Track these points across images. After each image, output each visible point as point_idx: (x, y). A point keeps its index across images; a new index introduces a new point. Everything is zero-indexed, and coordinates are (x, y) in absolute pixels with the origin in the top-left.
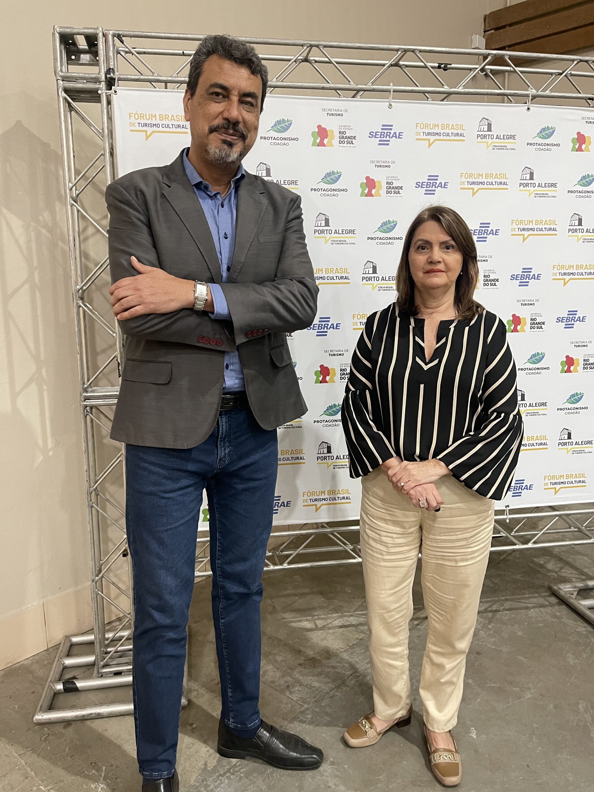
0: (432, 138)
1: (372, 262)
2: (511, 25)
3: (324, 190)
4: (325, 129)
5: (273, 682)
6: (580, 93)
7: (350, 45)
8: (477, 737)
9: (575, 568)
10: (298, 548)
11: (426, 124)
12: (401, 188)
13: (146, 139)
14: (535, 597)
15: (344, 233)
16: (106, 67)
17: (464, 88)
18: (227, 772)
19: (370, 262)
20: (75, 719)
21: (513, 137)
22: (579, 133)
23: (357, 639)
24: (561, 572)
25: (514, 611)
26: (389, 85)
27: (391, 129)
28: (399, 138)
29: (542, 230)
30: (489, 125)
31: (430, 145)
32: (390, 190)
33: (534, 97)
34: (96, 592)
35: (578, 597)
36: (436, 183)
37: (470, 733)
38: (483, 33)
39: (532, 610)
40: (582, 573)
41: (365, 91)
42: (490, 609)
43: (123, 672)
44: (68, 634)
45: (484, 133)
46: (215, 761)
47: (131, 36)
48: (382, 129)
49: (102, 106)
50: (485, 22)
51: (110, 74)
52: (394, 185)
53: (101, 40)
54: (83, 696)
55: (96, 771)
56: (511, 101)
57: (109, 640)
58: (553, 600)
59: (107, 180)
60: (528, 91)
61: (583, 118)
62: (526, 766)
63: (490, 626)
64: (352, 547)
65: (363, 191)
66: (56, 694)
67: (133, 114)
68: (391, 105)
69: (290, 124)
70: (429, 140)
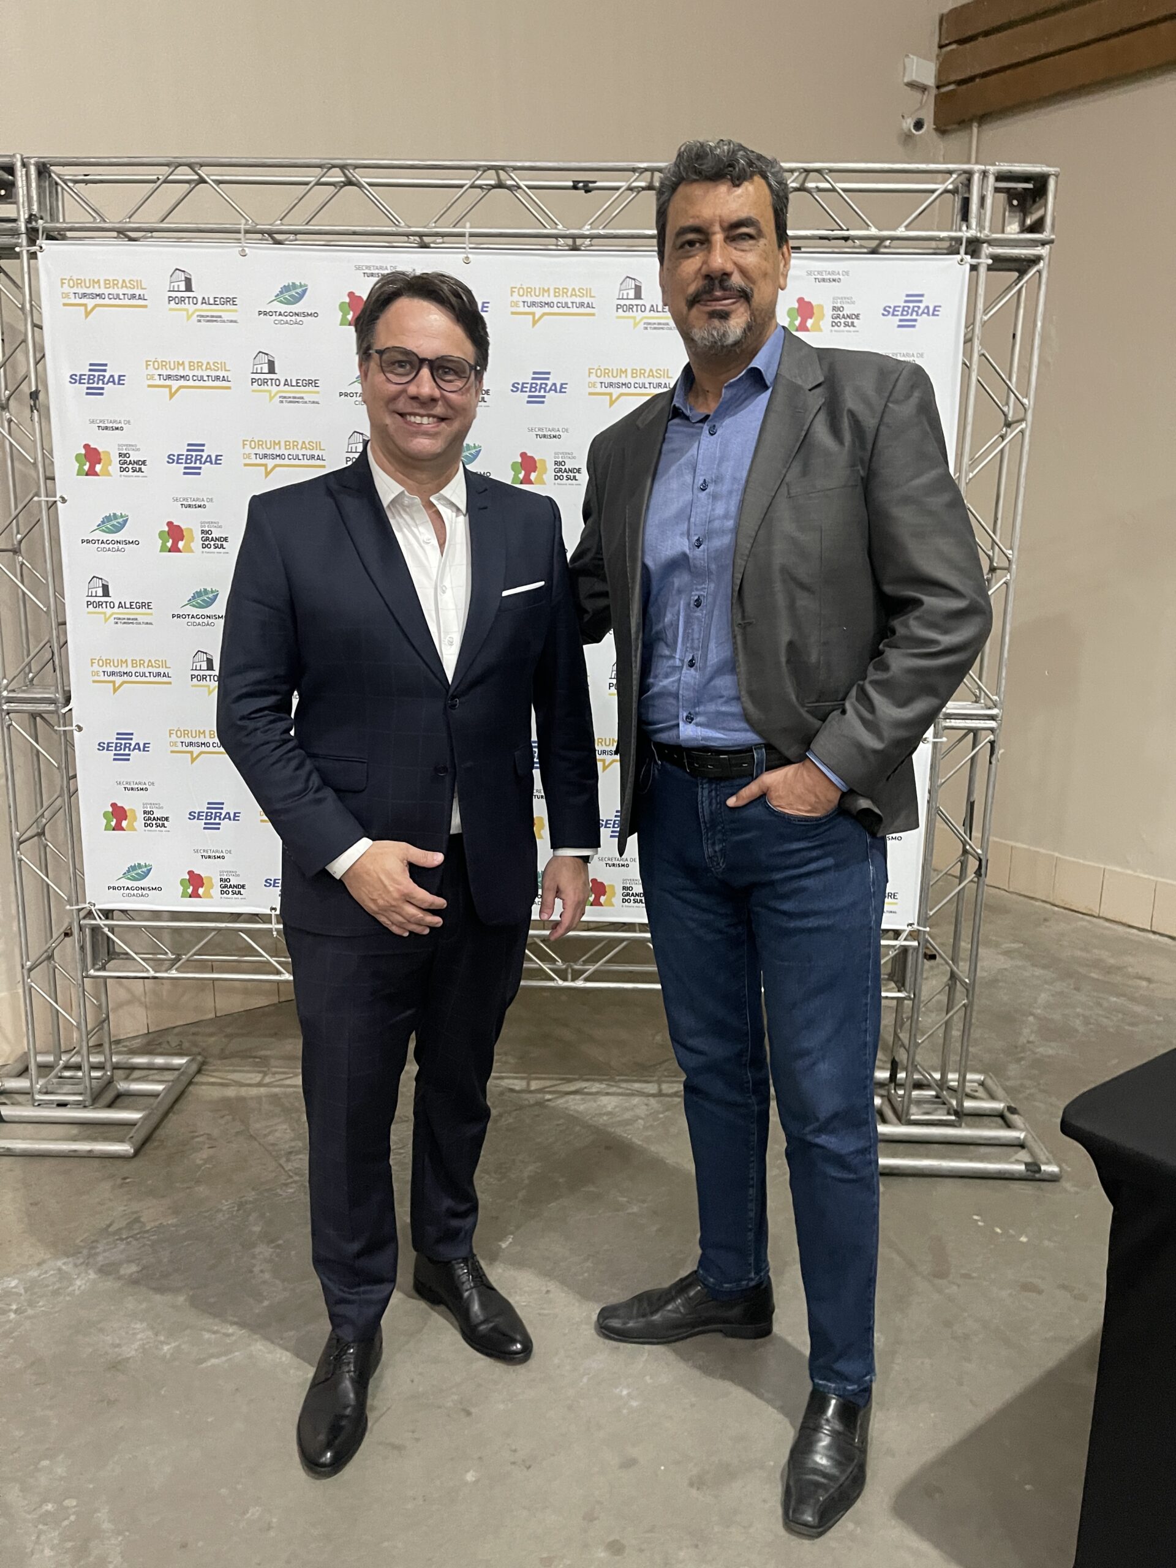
0: (538, 311)
2: (986, 34)
3: (361, 395)
4: (360, 298)
11: (527, 288)
12: (488, 392)
13: (86, 317)
16: (26, 212)
26: (464, 227)
28: (482, 311)
30: (637, 289)
31: (535, 322)
36: (546, 384)
38: (935, 49)
41: (443, 236)
45: (628, 302)
49: (22, 270)
50: (940, 28)
51: (32, 223)
53: (20, 172)
67: (65, 280)
68: (467, 258)
69: (305, 291)
70: (533, 314)
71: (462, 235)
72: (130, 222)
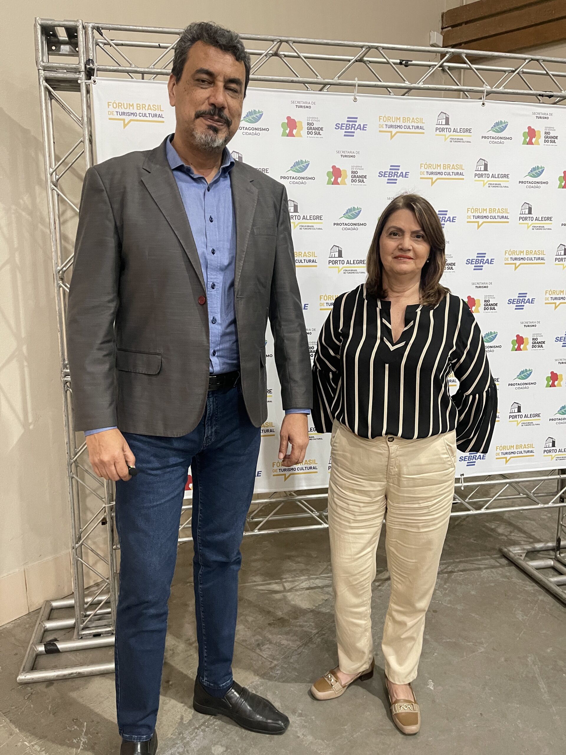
0: (394, 131)
1: (338, 247)
2: (466, 23)
3: (293, 178)
4: (294, 120)
5: (243, 641)
6: (531, 90)
7: (317, 41)
8: (434, 689)
9: (524, 532)
10: (268, 515)
11: (388, 117)
12: (365, 177)
13: (124, 127)
14: (487, 559)
15: (312, 218)
16: (85, 58)
17: (424, 84)
18: (202, 725)
19: (336, 246)
20: (57, 678)
21: (468, 130)
22: (529, 128)
23: (323, 599)
24: (511, 536)
25: (468, 572)
26: (354, 80)
27: (356, 122)
28: (363, 130)
29: (495, 218)
30: (447, 120)
31: (392, 137)
32: (355, 179)
33: (488, 93)
34: (76, 558)
35: (527, 559)
36: (398, 173)
37: (428, 685)
38: (440, 30)
39: (484, 571)
40: (530, 536)
41: (331, 85)
42: (445, 570)
43: (102, 634)
44: (48, 599)
45: (442, 127)
46: (191, 715)
47: (110, 29)
48: (348, 121)
49: (82, 95)
50: (442, 20)
51: (89, 65)
52: (358, 174)
53: (81, 32)
54: (63, 657)
55: (78, 726)
56: (467, 96)
57: (88, 604)
58: (504, 561)
59: (86, 165)
60: (483, 87)
61: (534, 114)
62: (479, 715)
63: (445, 586)
64: (318, 514)
65: (329, 180)
66: (39, 655)
67: (111, 103)
68: (355, 99)
69: (261, 115)
70: (391, 132)
71: (353, 85)
72: (154, 68)
